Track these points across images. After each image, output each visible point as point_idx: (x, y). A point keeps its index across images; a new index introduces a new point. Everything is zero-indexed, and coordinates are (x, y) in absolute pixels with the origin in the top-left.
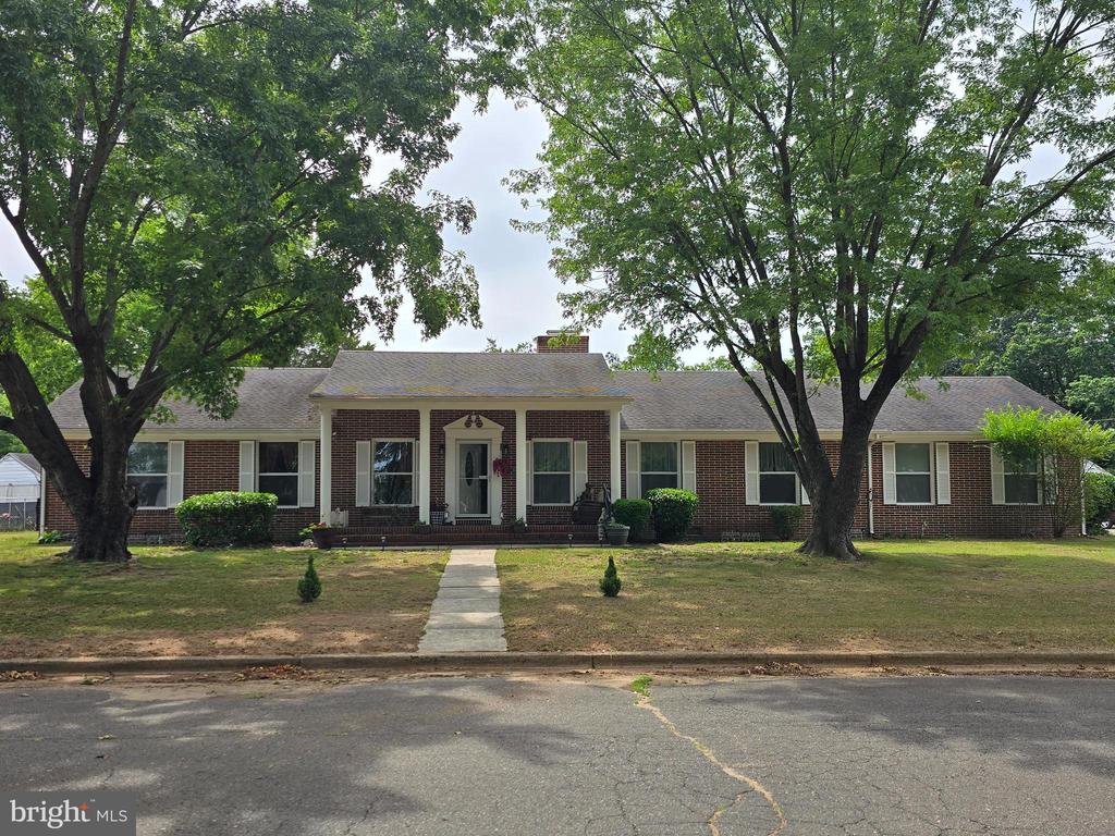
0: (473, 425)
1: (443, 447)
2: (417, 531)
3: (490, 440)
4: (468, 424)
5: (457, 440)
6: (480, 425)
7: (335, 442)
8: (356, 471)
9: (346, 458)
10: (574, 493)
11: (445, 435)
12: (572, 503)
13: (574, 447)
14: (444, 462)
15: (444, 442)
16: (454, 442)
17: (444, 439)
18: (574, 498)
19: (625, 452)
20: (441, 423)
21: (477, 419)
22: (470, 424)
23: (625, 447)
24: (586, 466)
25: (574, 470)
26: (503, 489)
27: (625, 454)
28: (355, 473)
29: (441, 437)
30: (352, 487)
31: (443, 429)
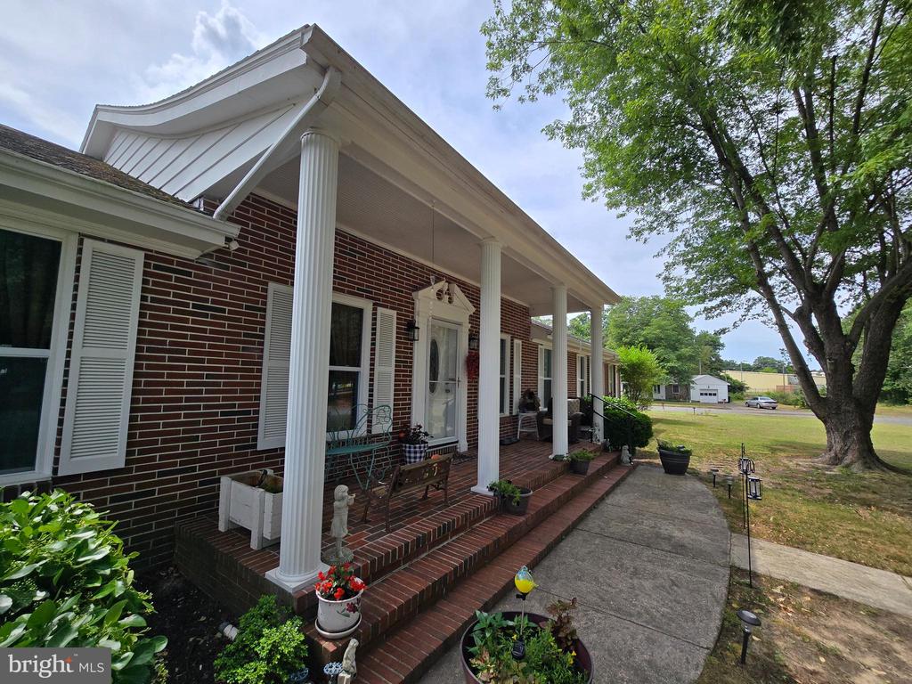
0: (446, 298)
6: (450, 299)
7: (209, 271)
8: (261, 357)
9: (239, 320)
10: (511, 401)
11: (413, 304)
12: (507, 413)
13: (512, 346)
14: (412, 353)
15: (413, 317)
16: (426, 321)
17: (413, 313)
18: (511, 407)
19: (538, 356)
20: (409, 285)
21: (448, 290)
22: (441, 295)
23: (537, 351)
24: (521, 370)
25: (512, 373)
26: (467, 397)
27: (538, 359)
28: (260, 363)
29: (409, 308)
30: (250, 398)
31: (411, 294)
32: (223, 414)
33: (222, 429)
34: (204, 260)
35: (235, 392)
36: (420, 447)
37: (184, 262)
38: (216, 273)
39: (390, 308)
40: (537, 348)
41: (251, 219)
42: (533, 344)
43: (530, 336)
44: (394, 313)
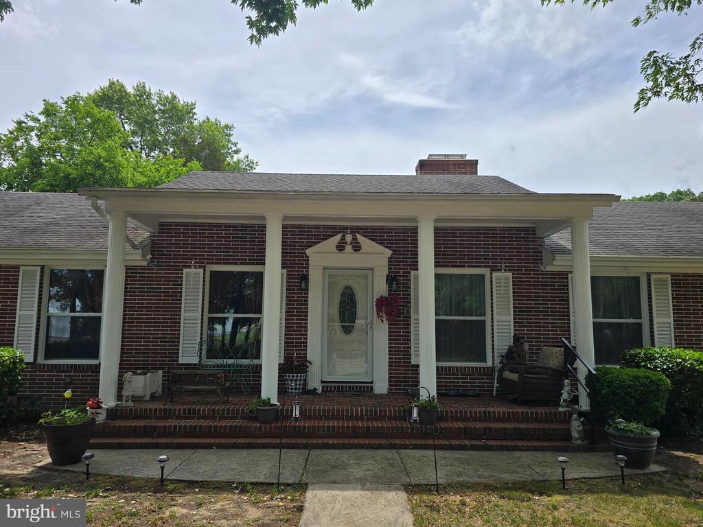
0: (349, 248)
1: (305, 278)
2: (253, 416)
3: (372, 269)
4: (341, 247)
5: (325, 268)
6: (357, 247)
7: (153, 269)
8: (180, 311)
9: (169, 292)
10: (493, 349)
11: (308, 260)
12: (489, 363)
13: (491, 281)
14: (307, 301)
15: (307, 271)
16: (321, 272)
17: (308, 268)
18: (493, 356)
19: (568, 289)
20: (303, 246)
21: (353, 239)
22: (344, 247)
23: (567, 282)
24: (512, 309)
25: (492, 315)
26: (389, 340)
27: (568, 293)
28: (180, 315)
29: (303, 264)
30: (175, 334)
31: (305, 253)
32: (161, 342)
33: (161, 350)
34: (151, 265)
35: (167, 330)
37: (142, 268)
38: (157, 269)
39: (282, 268)
40: (567, 278)
41: (173, 237)
42: (552, 273)
43: (541, 263)
44: (285, 271)
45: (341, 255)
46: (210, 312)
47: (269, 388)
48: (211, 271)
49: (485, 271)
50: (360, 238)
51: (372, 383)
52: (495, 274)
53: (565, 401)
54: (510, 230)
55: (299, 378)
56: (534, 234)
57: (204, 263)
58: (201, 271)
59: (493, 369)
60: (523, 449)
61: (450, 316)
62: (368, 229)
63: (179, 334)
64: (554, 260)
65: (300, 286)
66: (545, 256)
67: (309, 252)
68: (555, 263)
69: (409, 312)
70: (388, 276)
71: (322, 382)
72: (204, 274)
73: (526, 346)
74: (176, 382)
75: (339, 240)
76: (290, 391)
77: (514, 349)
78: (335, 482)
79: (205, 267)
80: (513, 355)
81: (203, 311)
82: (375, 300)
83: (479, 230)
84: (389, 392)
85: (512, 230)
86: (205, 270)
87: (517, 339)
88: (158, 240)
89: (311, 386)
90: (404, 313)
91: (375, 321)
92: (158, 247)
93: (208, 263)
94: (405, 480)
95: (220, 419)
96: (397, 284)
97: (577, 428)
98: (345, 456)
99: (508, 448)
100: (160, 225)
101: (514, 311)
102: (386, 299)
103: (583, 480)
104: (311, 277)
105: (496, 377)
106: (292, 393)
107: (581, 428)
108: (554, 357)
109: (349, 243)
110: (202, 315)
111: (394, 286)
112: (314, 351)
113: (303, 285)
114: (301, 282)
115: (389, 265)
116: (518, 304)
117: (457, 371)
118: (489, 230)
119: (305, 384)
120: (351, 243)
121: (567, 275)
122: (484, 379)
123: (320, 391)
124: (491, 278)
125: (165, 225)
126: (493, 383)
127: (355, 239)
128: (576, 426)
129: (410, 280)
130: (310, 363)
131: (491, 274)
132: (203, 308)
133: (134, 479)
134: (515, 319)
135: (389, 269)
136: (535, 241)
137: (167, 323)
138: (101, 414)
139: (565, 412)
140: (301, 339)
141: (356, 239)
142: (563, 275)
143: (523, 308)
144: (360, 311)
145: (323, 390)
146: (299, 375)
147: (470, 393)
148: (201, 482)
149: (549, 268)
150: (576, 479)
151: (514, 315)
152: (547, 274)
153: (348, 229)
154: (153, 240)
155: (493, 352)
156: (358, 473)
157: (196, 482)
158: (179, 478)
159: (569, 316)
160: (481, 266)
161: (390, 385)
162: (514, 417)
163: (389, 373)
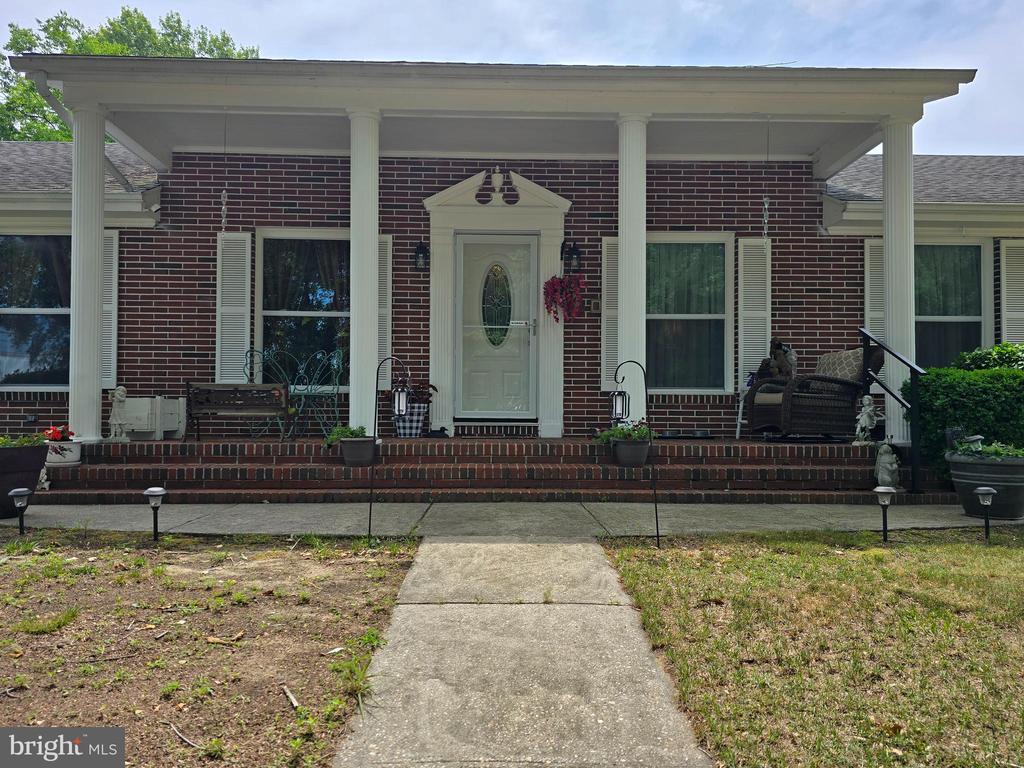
0: (497, 198)
1: (424, 249)
2: (334, 456)
3: (537, 234)
4: (483, 197)
5: (457, 233)
6: (511, 197)
7: (166, 234)
8: (215, 305)
9: (194, 273)
10: (736, 365)
11: (428, 220)
12: (729, 389)
13: (736, 254)
14: (428, 288)
15: (428, 238)
16: (450, 239)
17: (428, 232)
18: (736, 377)
19: (863, 266)
20: (419, 194)
21: (505, 183)
22: (489, 196)
23: (862, 254)
24: (769, 300)
25: (736, 309)
26: (565, 352)
27: (863, 272)
28: (214, 310)
29: (420, 226)
30: (207, 342)
31: (423, 207)
32: (185, 355)
33: (184, 368)
34: (161, 225)
35: (194, 336)
36: (419, 408)
37: (147, 231)
38: (172, 234)
39: (383, 232)
40: (862, 247)
41: (198, 178)
42: (839, 240)
43: (821, 223)
44: (389, 238)
45: (483, 209)
46: (266, 307)
47: (362, 415)
48: (265, 239)
49: (725, 237)
50: (517, 179)
51: (536, 420)
52: (742, 241)
53: (863, 429)
54: (771, 167)
55: (416, 410)
56: (811, 173)
57: (252, 223)
58: (248, 236)
59: (735, 397)
60: (795, 499)
61: (666, 313)
62: (530, 165)
63: (214, 343)
64: (844, 210)
65: (415, 263)
66: (828, 209)
67: (429, 203)
68: (846, 216)
69: (598, 306)
70: (564, 246)
71: (455, 420)
72: (253, 242)
73: (793, 356)
74: (201, 403)
75: (481, 183)
76: (402, 431)
77: (773, 363)
78: (472, 534)
79: (253, 230)
80: (771, 370)
81: (253, 305)
82: (542, 286)
83: (719, 167)
84: (564, 436)
85: (773, 167)
86: (253, 236)
87: (776, 346)
88: (173, 184)
89: (435, 426)
90: (589, 308)
91: (541, 320)
92: (172, 196)
93: (258, 224)
94: (599, 531)
95: (279, 462)
96: (579, 259)
97: (889, 466)
98: (491, 508)
99: (770, 500)
100: (175, 158)
101: (773, 303)
102: (561, 281)
103: (916, 532)
104: (433, 249)
105: (740, 411)
106: (405, 434)
107: (895, 466)
108: (844, 364)
109: (497, 190)
110: (252, 311)
111: (575, 263)
112: (441, 371)
113: (421, 262)
114: (416, 257)
115: (566, 227)
116: (780, 291)
117: (677, 401)
118: (735, 167)
119: (426, 422)
120: (502, 190)
121: (862, 241)
122: (719, 414)
123: (451, 432)
124: (736, 247)
125: (185, 158)
126: (734, 420)
127: (508, 182)
128: (886, 463)
129: (600, 253)
130: (435, 388)
131: (736, 241)
132: (253, 299)
133: (107, 532)
134: (773, 315)
135: (566, 234)
136: (811, 186)
137: (193, 323)
138: (69, 450)
139: (863, 448)
140: (419, 351)
141: (510, 183)
142: (856, 241)
143: (787, 297)
144: (517, 306)
145: (456, 434)
146: (416, 405)
147: (698, 434)
148: (228, 535)
149: (835, 231)
150: (904, 530)
151: (773, 309)
152: (829, 241)
153: (495, 165)
154: (163, 184)
155: (736, 371)
156: (514, 525)
157: (221, 536)
158: (189, 532)
159: (862, 310)
160: (719, 229)
161: (565, 425)
162: (776, 456)
163: (565, 406)
